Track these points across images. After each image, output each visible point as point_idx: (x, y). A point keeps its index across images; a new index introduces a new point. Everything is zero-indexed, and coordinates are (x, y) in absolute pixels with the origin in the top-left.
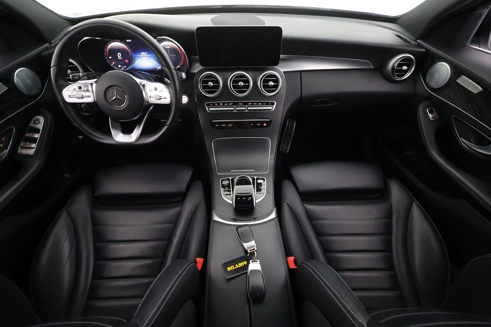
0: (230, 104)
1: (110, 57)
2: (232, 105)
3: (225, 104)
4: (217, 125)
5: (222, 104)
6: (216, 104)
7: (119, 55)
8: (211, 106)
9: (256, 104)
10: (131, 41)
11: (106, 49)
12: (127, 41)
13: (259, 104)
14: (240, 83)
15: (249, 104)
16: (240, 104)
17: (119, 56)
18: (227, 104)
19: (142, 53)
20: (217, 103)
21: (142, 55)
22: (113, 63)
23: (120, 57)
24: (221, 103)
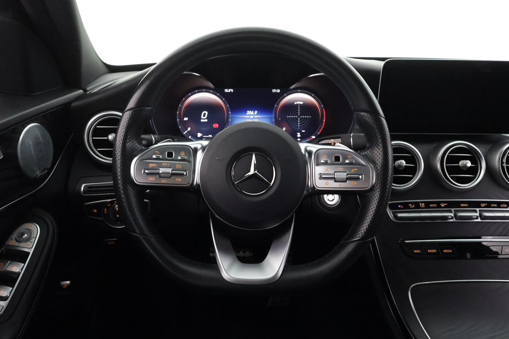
0: (443, 205)
1: (186, 119)
2: (445, 207)
3: (431, 205)
4: (416, 250)
5: (423, 204)
6: (410, 205)
7: (205, 114)
8: (400, 209)
9: (495, 205)
10: (232, 90)
11: (182, 105)
12: (226, 91)
13: (502, 206)
14: (461, 163)
15: (483, 205)
16: (462, 205)
17: (204, 116)
18: (435, 205)
19: (249, 112)
20: (412, 203)
21: (248, 115)
22: (189, 129)
23: (205, 119)
24: (422, 202)
